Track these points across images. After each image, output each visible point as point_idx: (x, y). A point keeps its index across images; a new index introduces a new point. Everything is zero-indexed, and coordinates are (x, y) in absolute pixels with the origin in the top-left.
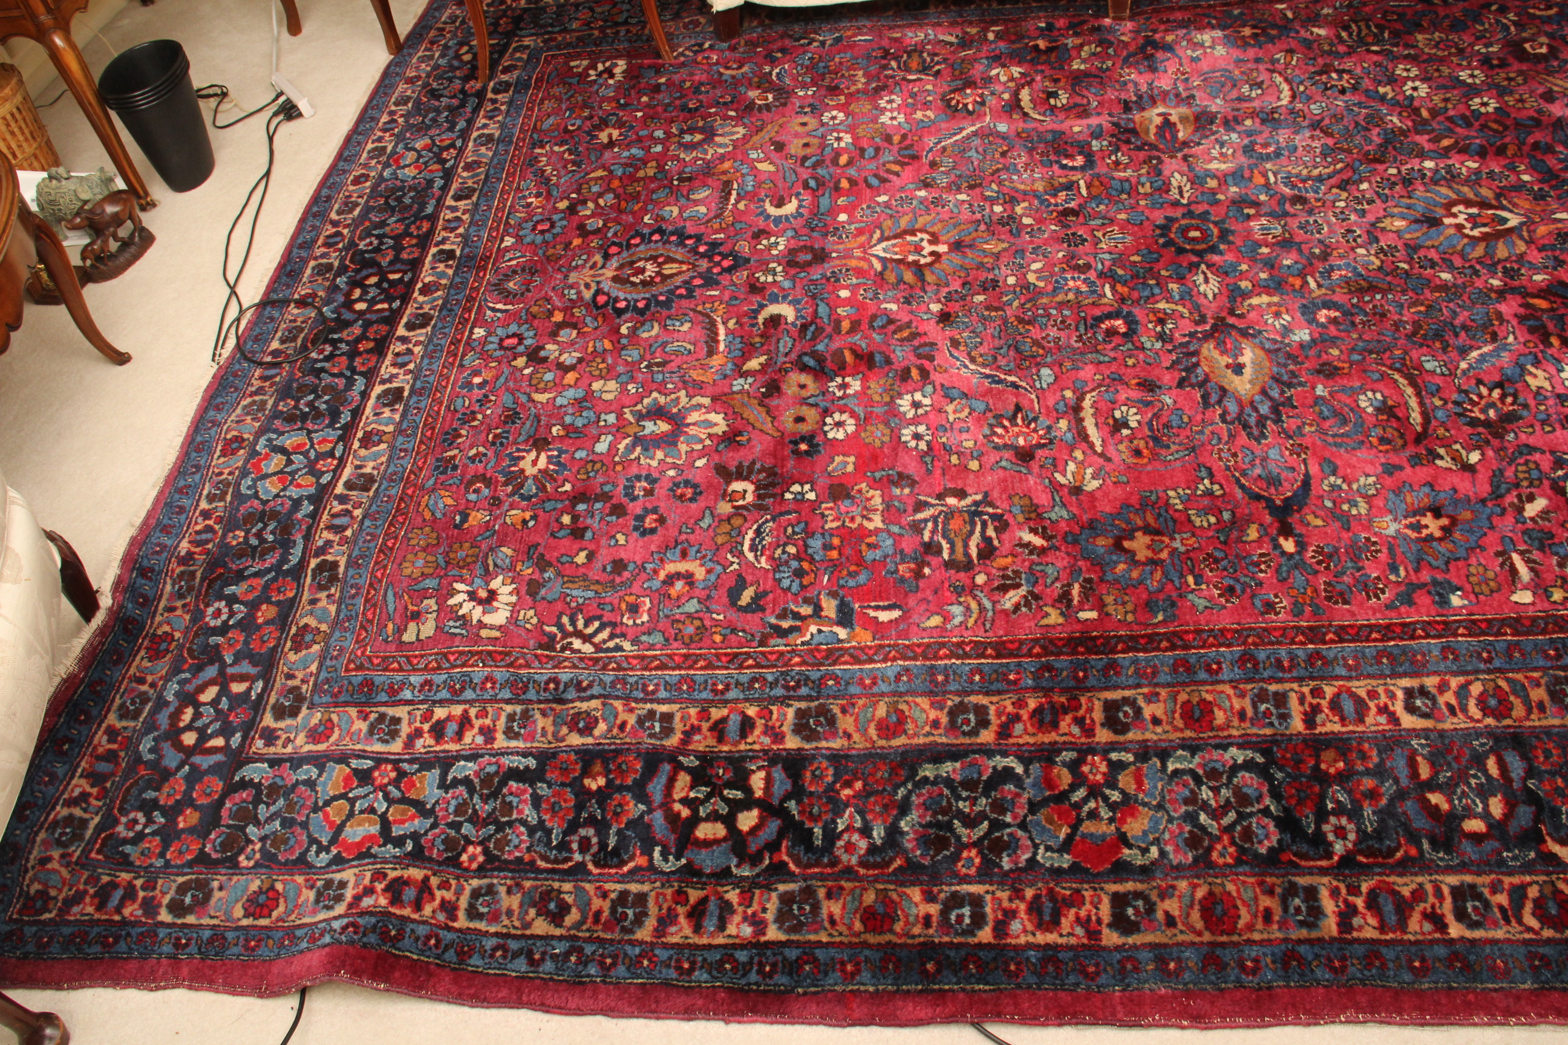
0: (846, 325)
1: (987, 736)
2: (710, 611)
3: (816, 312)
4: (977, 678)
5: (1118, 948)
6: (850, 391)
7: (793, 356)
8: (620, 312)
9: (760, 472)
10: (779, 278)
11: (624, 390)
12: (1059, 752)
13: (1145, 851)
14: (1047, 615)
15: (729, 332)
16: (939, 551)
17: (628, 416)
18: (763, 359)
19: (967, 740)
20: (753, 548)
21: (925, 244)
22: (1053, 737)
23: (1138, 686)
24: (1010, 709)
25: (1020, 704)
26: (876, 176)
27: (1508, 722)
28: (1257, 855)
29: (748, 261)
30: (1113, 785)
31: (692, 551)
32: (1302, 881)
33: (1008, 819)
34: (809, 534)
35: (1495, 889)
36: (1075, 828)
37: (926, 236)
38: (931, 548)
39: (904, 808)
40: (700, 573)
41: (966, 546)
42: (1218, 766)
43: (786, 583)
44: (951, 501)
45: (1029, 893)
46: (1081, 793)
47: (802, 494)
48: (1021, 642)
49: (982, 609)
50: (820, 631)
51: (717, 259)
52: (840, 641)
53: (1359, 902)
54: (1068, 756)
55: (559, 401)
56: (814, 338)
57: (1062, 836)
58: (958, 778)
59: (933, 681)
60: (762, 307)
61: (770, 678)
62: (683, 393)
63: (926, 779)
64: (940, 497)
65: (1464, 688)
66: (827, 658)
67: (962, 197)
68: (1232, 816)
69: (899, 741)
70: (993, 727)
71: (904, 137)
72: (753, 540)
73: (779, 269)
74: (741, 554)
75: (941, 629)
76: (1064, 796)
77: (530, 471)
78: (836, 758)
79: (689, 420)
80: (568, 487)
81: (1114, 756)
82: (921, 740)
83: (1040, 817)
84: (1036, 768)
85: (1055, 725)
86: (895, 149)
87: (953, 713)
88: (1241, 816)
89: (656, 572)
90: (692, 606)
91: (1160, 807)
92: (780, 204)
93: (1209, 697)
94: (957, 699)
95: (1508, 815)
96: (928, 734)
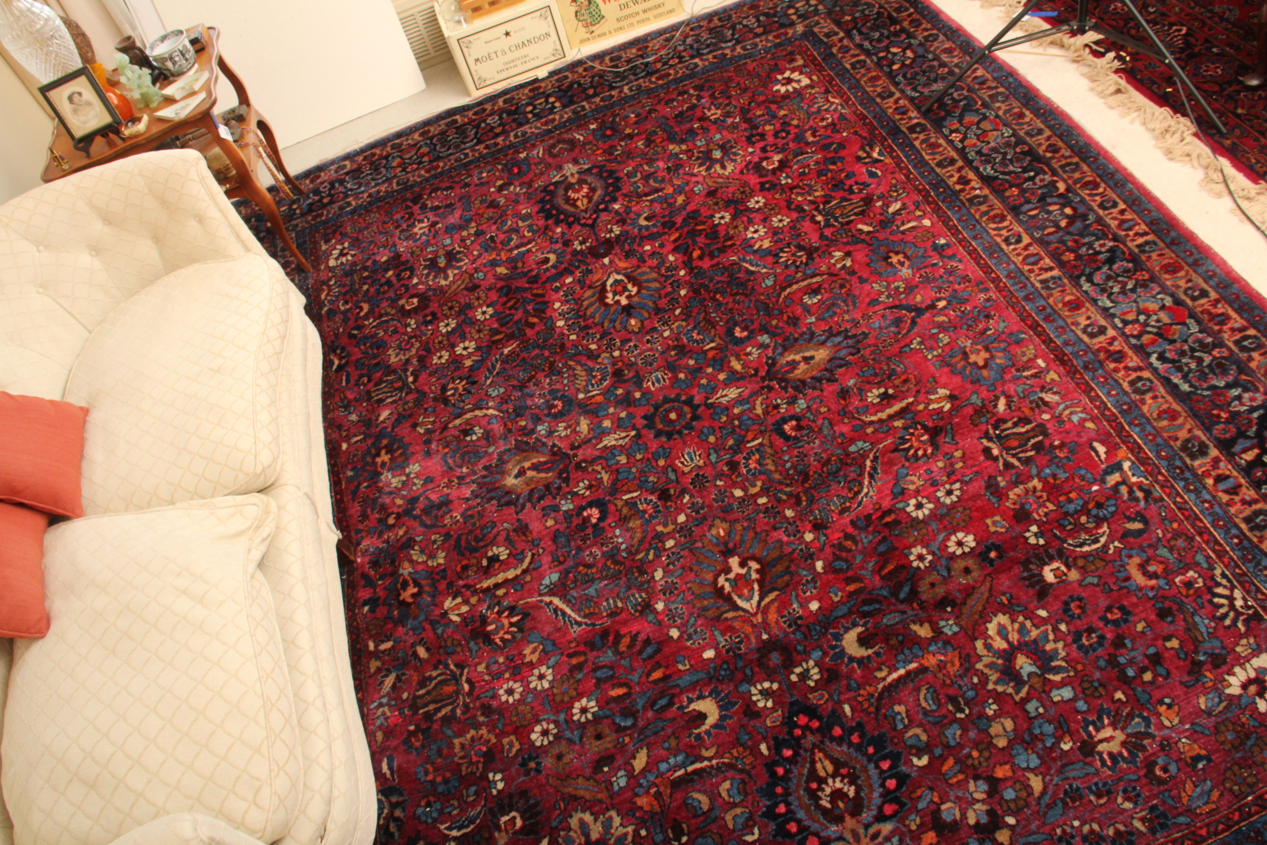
0: (851, 588)
1: (1146, 374)
2: (1159, 539)
3: (843, 617)
4: (1113, 392)
5: (1217, 292)
6: (924, 551)
7: (902, 607)
8: (902, 779)
9: (1031, 570)
10: (811, 663)
11: (998, 715)
12: (1134, 345)
13: (1162, 299)
14: (1052, 380)
15: (893, 669)
16: (1040, 442)
17: (1023, 693)
18: (915, 627)
19: (1156, 382)
20: (1096, 541)
21: (732, 576)
22: (1126, 349)
23: (1073, 331)
24: (1122, 372)
25: (1116, 370)
26: (641, 652)
27: (1005, 213)
28: (1135, 266)
29: (792, 704)
30: (1136, 321)
31: (1121, 575)
32: (1136, 250)
33: (1186, 347)
34: (1066, 514)
35: (1095, 201)
36: (1171, 325)
37: (721, 581)
38: (1038, 447)
39: (1213, 388)
40: (1136, 560)
41: (1027, 432)
42: (1098, 290)
43: (1112, 509)
44: (995, 452)
45: (1216, 328)
46: (1149, 329)
47: (1036, 535)
48: (1077, 384)
49: (1067, 407)
50: (1133, 475)
51: (798, 732)
52: (1133, 463)
53: (1131, 233)
54: (1133, 341)
55: (1034, 762)
56: (877, 601)
57: (1179, 327)
58: (1179, 374)
59: (1130, 408)
60: (852, 659)
61: (1182, 484)
62: (979, 666)
63: (1191, 386)
64: (996, 459)
65: (994, 229)
66: (1149, 464)
67: (659, 574)
68: (1120, 279)
69: (1176, 406)
70: (1139, 374)
71: (570, 656)
72: (1089, 545)
73: (798, 670)
74: (1105, 546)
75: (1093, 419)
76: (1156, 334)
77: (1120, 736)
78: (1208, 429)
79: (1004, 645)
80: (1119, 695)
81: (1120, 325)
82: (1169, 398)
83: (1176, 337)
84: (1150, 349)
85: (1120, 352)
86: (591, 656)
87: (1143, 393)
88: (1118, 275)
89: (1152, 588)
90: (1163, 552)
91: (1135, 301)
92: (702, 717)
93: (1060, 305)
94: (1133, 396)
95: (1056, 204)
96: (1163, 397)
